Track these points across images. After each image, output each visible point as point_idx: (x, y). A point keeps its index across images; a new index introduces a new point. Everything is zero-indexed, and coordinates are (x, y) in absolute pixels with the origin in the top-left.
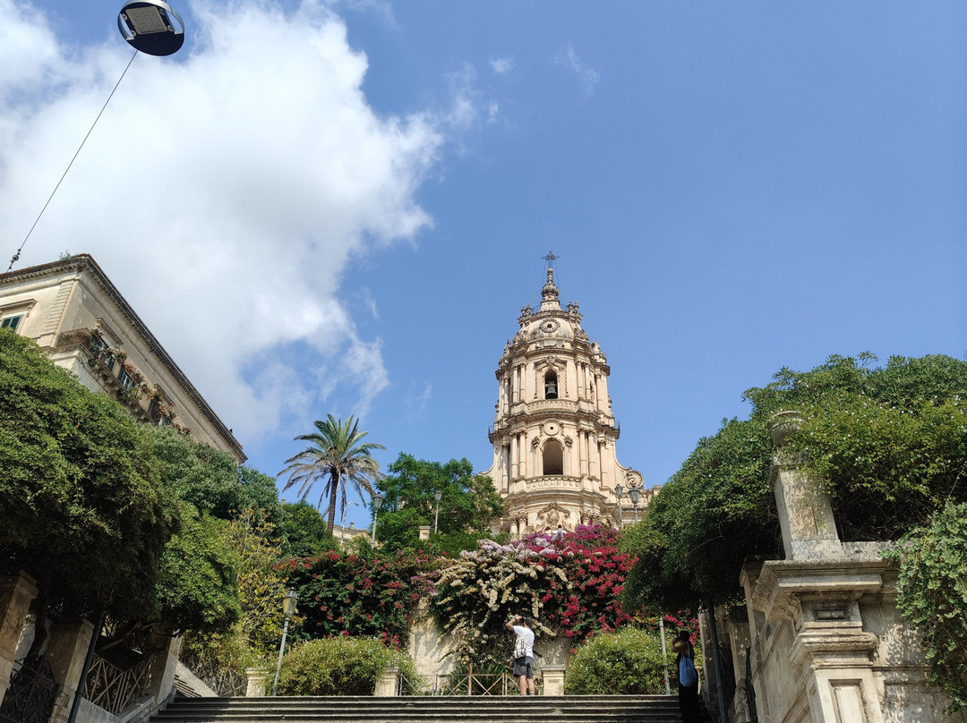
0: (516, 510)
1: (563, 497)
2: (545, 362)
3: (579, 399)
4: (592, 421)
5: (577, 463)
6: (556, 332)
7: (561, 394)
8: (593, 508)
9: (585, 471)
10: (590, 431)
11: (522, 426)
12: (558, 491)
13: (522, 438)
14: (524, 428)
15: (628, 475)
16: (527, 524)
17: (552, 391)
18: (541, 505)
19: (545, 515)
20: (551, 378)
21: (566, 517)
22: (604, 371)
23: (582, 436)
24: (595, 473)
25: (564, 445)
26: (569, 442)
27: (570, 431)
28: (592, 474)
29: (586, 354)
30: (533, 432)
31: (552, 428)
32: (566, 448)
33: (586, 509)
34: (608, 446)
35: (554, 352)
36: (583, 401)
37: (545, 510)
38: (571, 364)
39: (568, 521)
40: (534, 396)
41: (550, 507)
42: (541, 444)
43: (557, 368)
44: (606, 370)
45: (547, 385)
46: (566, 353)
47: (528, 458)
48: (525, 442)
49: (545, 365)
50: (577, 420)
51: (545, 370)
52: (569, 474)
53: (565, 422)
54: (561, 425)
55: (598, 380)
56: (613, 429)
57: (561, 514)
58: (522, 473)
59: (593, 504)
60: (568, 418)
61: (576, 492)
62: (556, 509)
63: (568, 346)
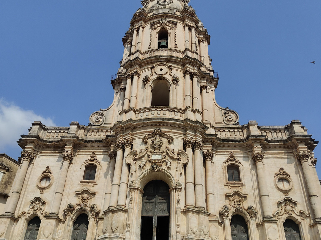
0: (123, 136)
1: (167, 125)
2: (159, 23)
3: (186, 49)
4: (196, 66)
5: (183, 98)
6: (169, 5)
7: (171, 45)
8: (195, 136)
9: (189, 104)
10: (195, 74)
11: (136, 69)
12: (163, 119)
13: (135, 78)
14: (138, 70)
15: (225, 113)
16: (131, 149)
17: (163, 43)
18: (146, 132)
19: (149, 141)
20: (163, 35)
21: (170, 143)
22: (206, 39)
23: (188, 77)
24: (198, 106)
25: (171, 82)
26: (176, 81)
27: (178, 72)
28: (195, 107)
29: (193, 20)
30: (146, 73)
31: (161, 70)
32: (173, 85)
33: (189, 137)
34: (208, 90)
35: (167, 16)
36: (189, 50)
37: (150, 137)
38: (180, 25)
39: (171, 147)
40: (148, 47)
41: (154, 133)
42: (151, 82)
43: (169, 28)
44: (208, 38)
45: (160, 41)
46: (176, 18)
47: (139, 93)
48: (137, 81)
49: (159, 25)
50: (184, 65)
51: (158, 29)
52: (175, 106)
53: (173, 65)
54: (170, 67)
55: (201, 44)
56: (213, 78)
57: (165, 141)
58: (133, 105)
59: (195, 133)
60: (176, 62)
61: (180, 121)
62: (160, 136)
63: (178, 14)
